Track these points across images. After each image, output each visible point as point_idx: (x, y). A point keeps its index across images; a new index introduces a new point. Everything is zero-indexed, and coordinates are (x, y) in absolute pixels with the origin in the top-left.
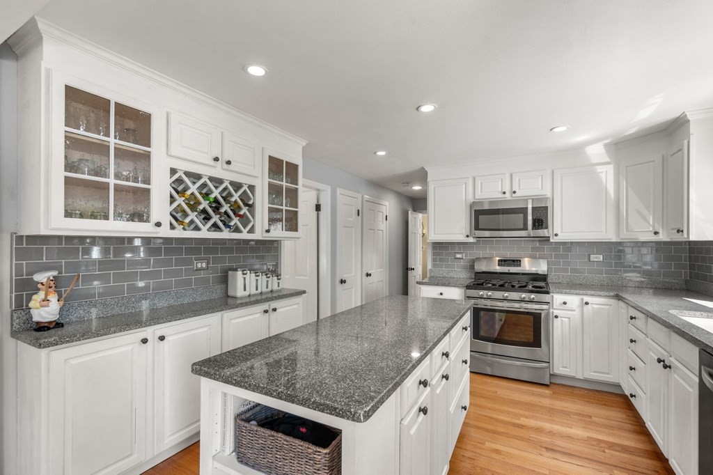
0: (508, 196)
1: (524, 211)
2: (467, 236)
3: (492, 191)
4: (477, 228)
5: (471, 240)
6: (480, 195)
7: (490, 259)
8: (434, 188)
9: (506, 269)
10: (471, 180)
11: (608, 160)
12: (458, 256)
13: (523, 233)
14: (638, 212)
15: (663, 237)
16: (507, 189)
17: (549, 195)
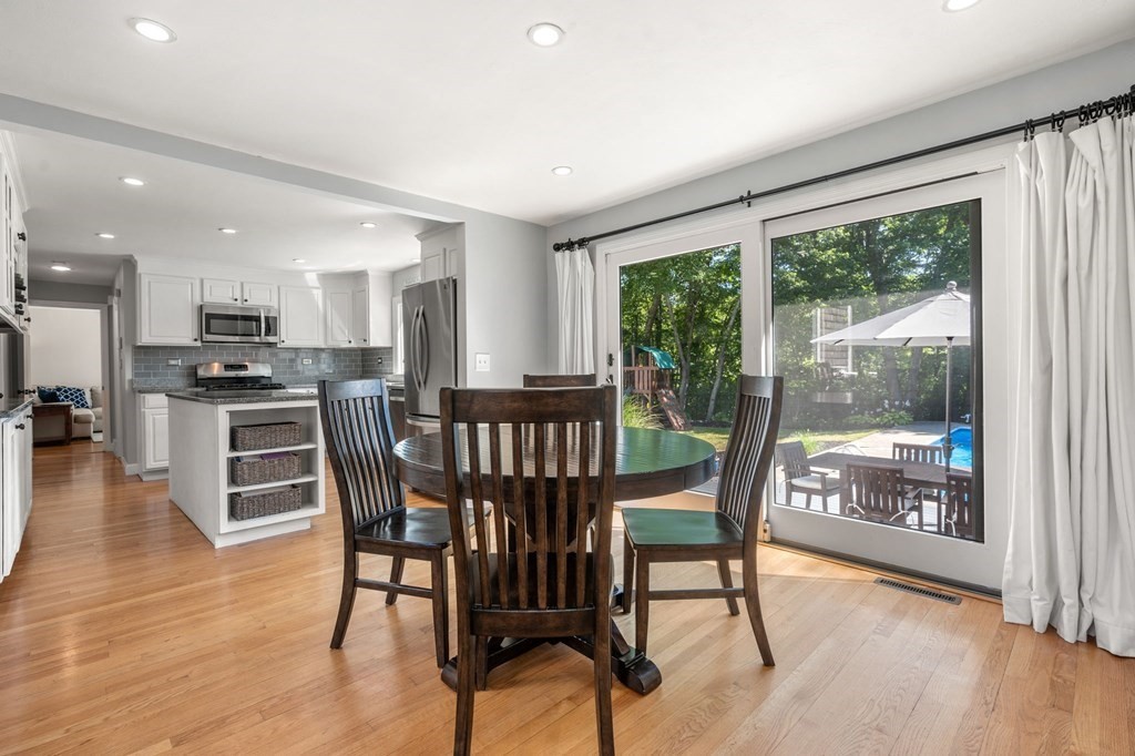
0: (239, 303)
1: (257, 319)
2: (196, 340)
3: (222, 296)
4: (208, 332)
5: (199, 344)
6: (208, 299)
7: (208, 365)
8: (149, 283)
9: (232, 374)
10: (198, 283)
11: (318, 285)
12: (173, 362)
13: (257, 339)
14: (340, 327)
15: (353, 345)
16: (238, 296)
17: (276, 306)
